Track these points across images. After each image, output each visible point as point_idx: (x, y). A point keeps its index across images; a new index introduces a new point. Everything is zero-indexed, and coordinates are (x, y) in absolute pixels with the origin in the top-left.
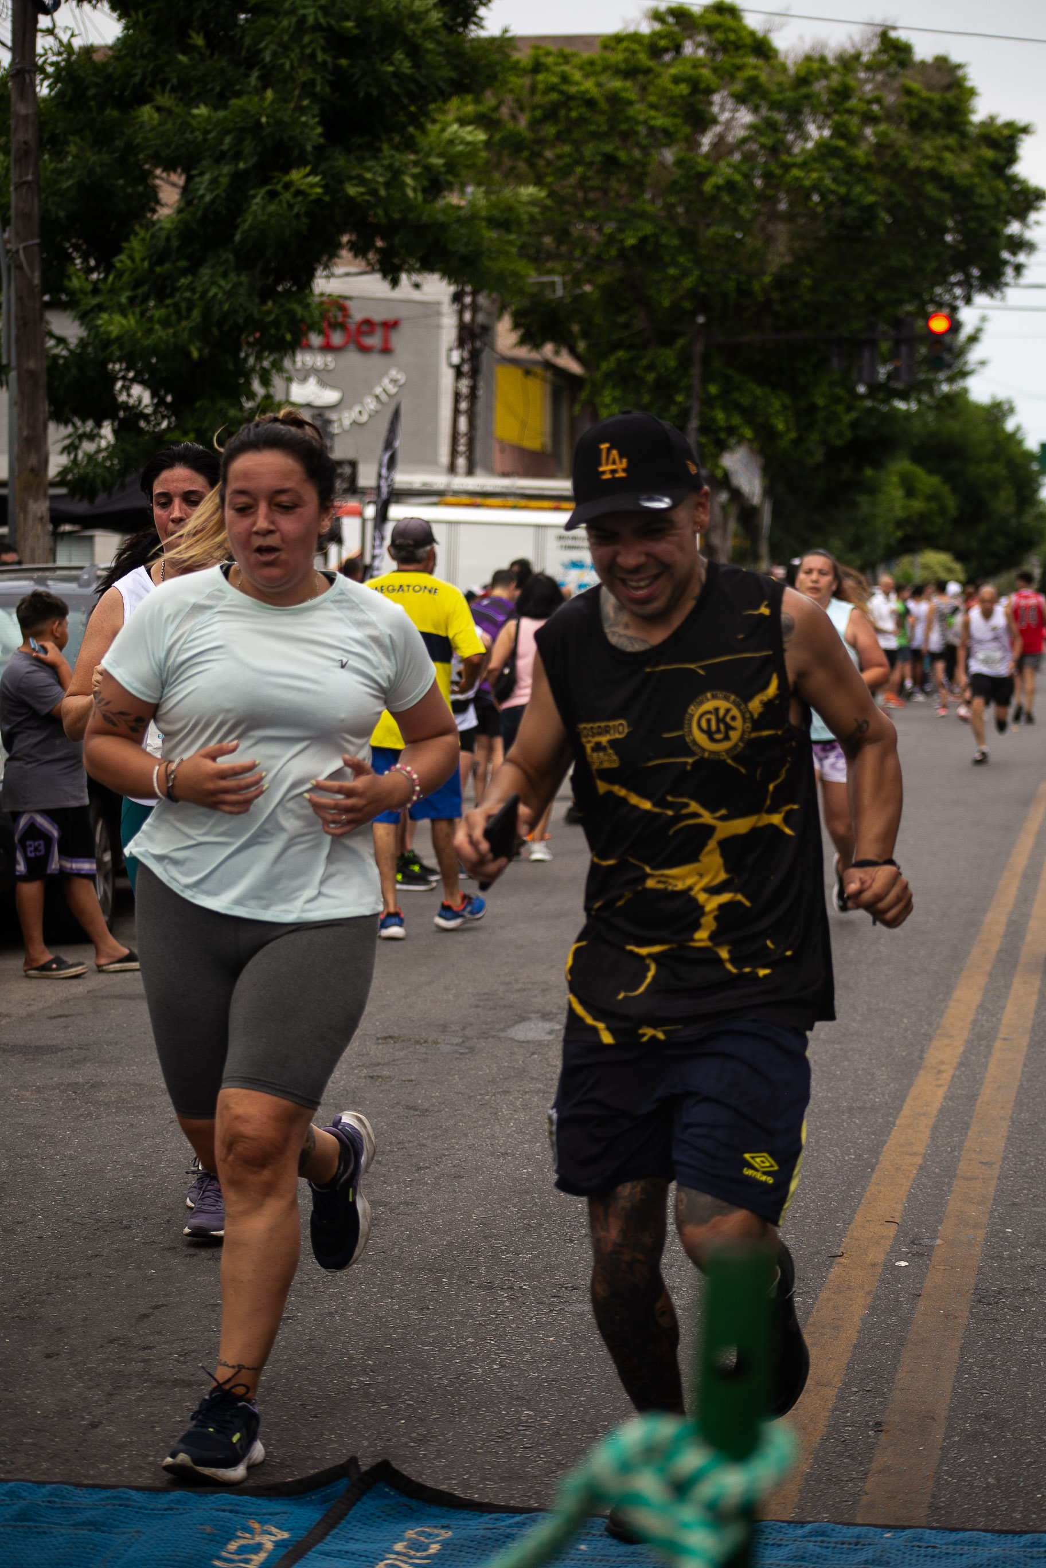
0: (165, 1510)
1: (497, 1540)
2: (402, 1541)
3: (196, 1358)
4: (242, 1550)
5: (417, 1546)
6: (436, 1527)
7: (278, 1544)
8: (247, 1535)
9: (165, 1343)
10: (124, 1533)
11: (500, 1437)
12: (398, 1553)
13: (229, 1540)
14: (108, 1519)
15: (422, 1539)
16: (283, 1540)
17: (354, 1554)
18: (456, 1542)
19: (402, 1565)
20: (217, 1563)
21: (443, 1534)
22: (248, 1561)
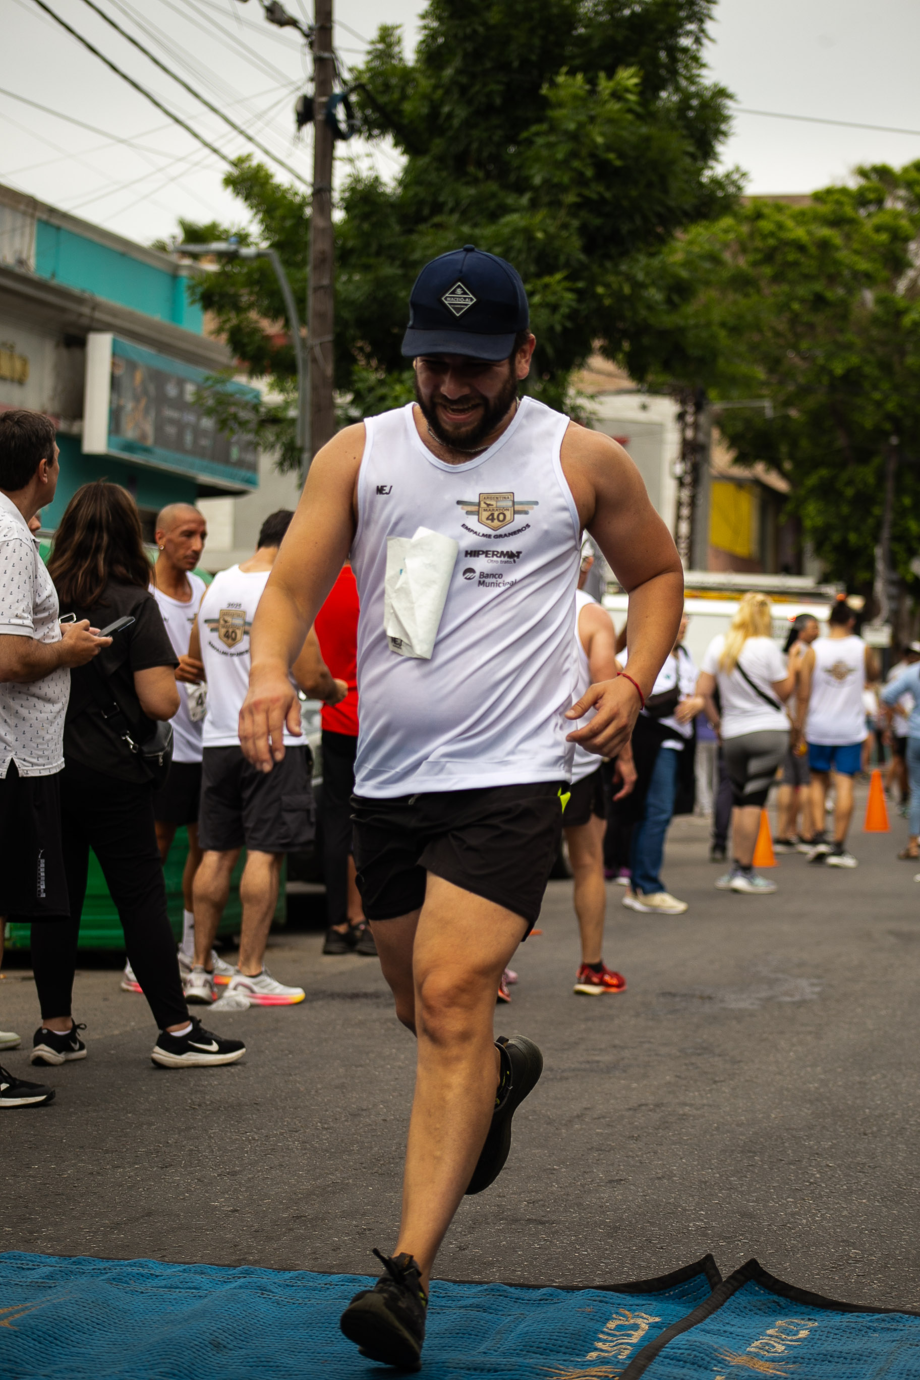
0: (541, 1300)
1: (860, 1330)
2: (772, 1328)
3: (544, 1206)
4: (620, 1328)
5: (788, 1331)
6: (803, 1319)
7: (653, 1326)
8: (623, 1318)
9: (512, 1194)
10: (509, 1315)
11: (833, 1267)
12: (771, 1336)
13: (607, 1320)
14: (492, 1304)
15: (792, 1327)
16: (657, 1323)
17: (731, 1333)
18: (824, 1329)
19: (775, 1344)
20: (601, 1336)
21: (810, 1324)
22: (629, 1335)
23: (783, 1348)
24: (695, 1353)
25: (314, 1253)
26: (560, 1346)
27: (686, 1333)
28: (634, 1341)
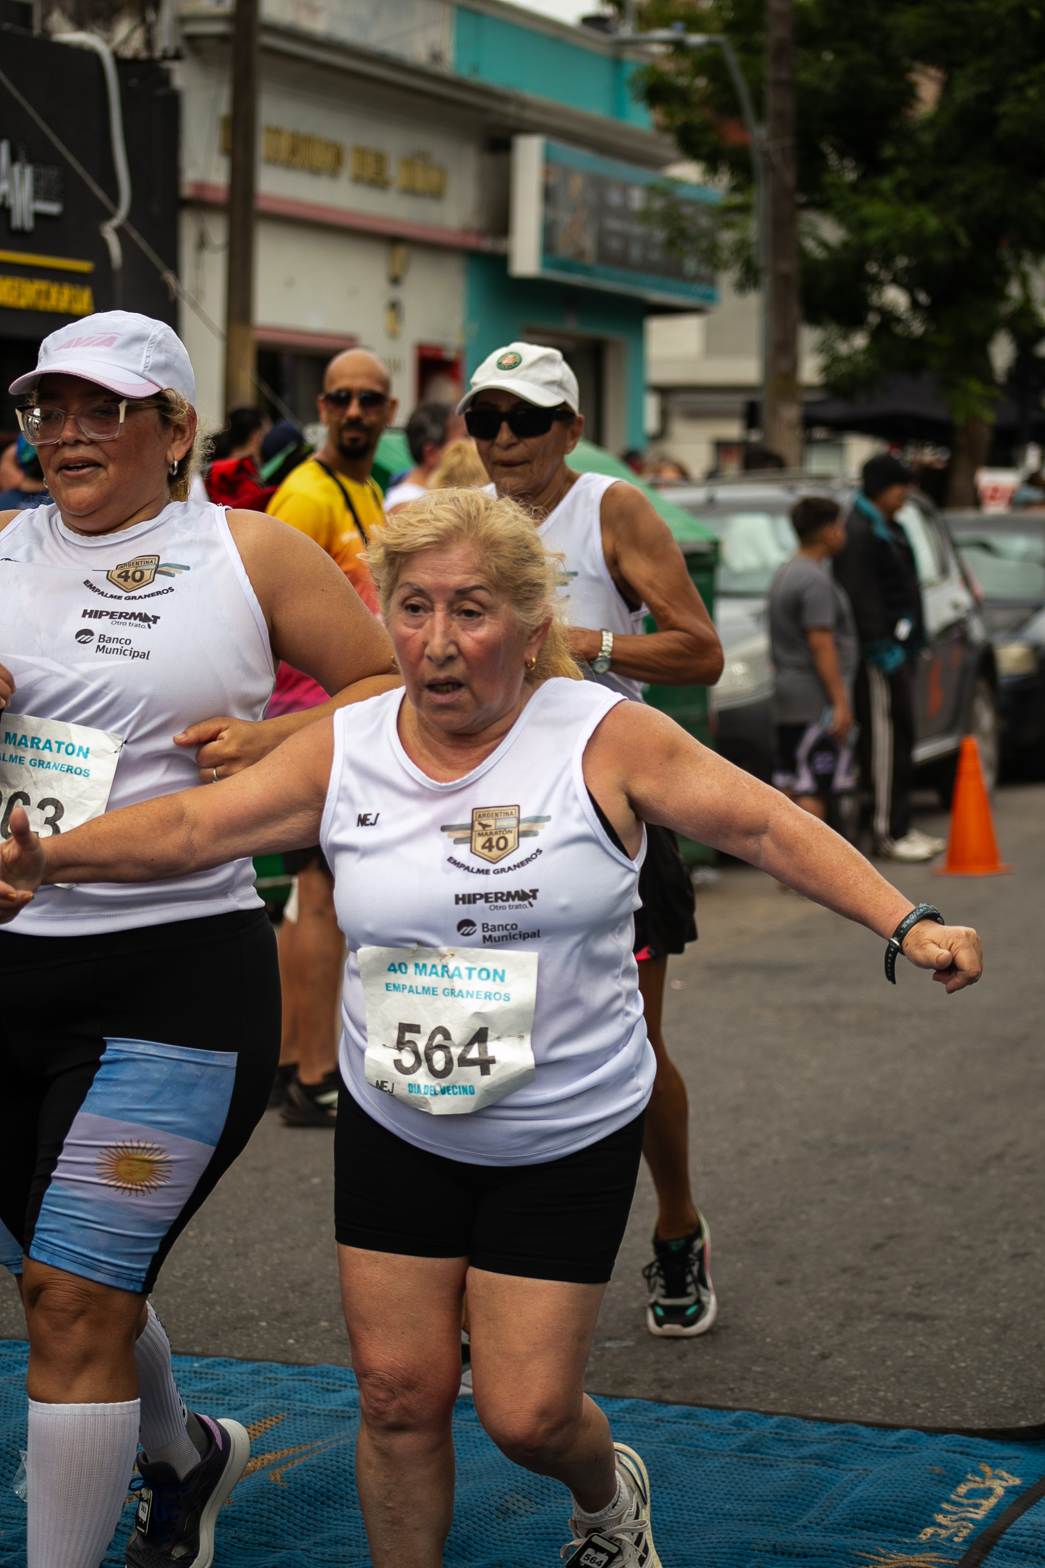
0: (894, 1448)
4: (971, 1494)
7: (1009, 1491)
8: (978, 1479)
10: (851, 1470)
13: (959, 1482)
14: (836, 1453)
16: (1014, 1487)
20: (945, 1506)
22: (977, 1506)
26: (892, 1520)
27: (1034, 1509)
28: (979, 1515)
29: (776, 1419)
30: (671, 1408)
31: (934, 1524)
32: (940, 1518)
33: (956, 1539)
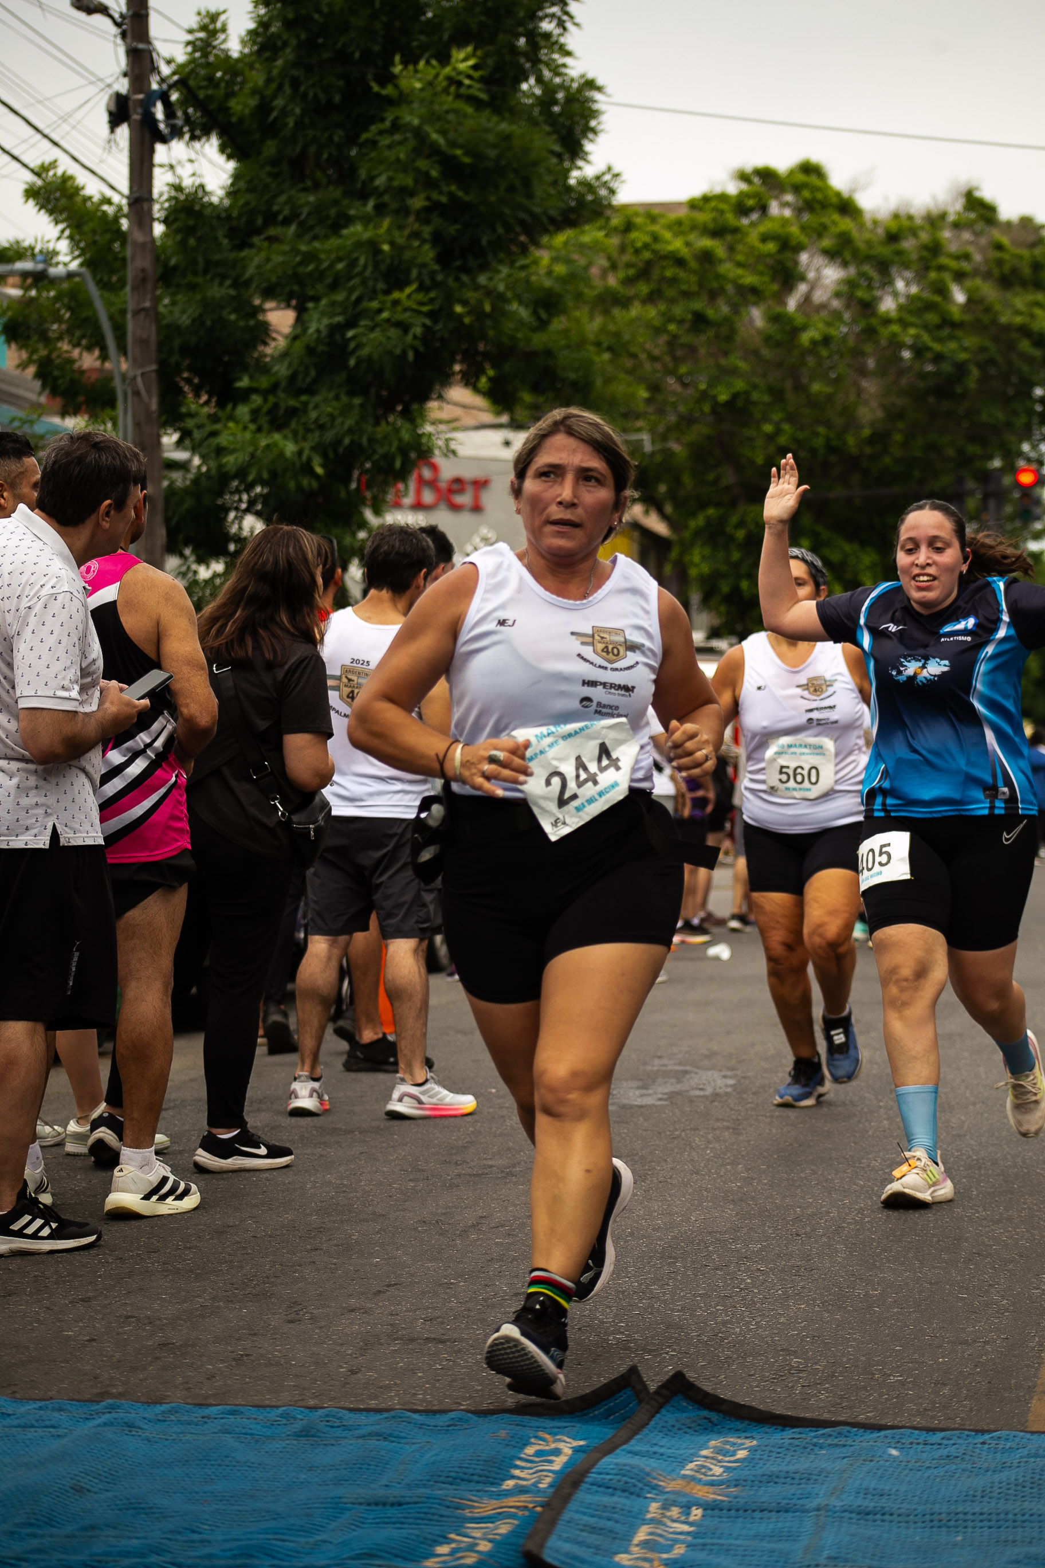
0: (449, 1426)
1: (805, 1448)
2: (706, 1449)
4: (539, 1453)
5: (723, 1452)
6: (739, 1437)
7: (577, 1450)
8: (542, 1443)
10: (413, 1443)
11: (774, 1379)
12: (706, 1457)
13: (525, 1445)
15: (728, 1447)
16: (581, 1446)
17: (662, 1455)
18: (764, 1448)
19: (712, 1467)
20: (518, 1463)
21: (748, 1443)
22: (551, 1462)
23: (721, 1470)
24: (625, 1478)
25: (187, 1383)
26: (472, 1475)
27: (612, 1455)
28: (556, 1467)
29: (321, 1412)
30: (211, 1409)
31: (513, 1477)
32: (517, 1472)
33: (541, 1486)
